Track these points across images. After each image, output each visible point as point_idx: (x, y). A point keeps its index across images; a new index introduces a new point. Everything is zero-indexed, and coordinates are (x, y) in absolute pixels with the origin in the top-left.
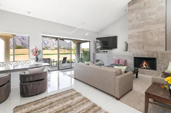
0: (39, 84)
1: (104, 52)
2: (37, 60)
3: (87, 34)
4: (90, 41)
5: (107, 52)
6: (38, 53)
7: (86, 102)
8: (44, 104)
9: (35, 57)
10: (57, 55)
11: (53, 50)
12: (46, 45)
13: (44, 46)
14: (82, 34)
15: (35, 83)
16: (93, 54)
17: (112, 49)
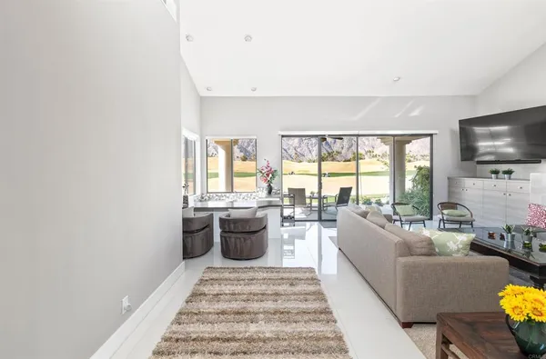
0: (245, 239)
1: (496, 172)
2: (270, 191)
3: (416, 113)
4: (431, 135)
5: (509, 172)
6: (271, 176)
7: (315, 300)
8: (243, 276)
9: (266, 185)
10: (317, 178)
11: (349, 161)
12: (330, 147)
13: (325, 152)
14: (397, 116)
15: (239, 236)
16: (449, 178)
17: (540, 162)
